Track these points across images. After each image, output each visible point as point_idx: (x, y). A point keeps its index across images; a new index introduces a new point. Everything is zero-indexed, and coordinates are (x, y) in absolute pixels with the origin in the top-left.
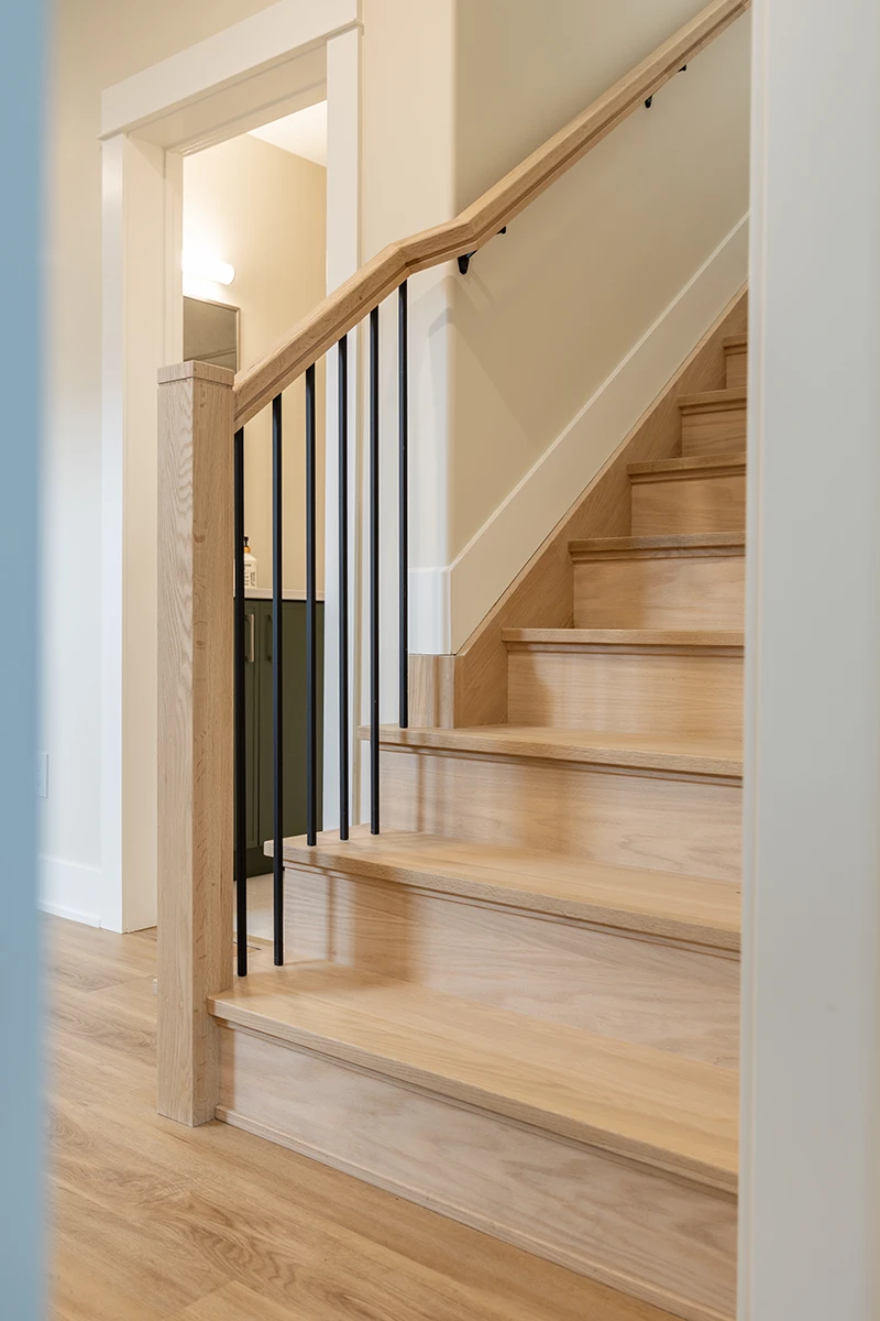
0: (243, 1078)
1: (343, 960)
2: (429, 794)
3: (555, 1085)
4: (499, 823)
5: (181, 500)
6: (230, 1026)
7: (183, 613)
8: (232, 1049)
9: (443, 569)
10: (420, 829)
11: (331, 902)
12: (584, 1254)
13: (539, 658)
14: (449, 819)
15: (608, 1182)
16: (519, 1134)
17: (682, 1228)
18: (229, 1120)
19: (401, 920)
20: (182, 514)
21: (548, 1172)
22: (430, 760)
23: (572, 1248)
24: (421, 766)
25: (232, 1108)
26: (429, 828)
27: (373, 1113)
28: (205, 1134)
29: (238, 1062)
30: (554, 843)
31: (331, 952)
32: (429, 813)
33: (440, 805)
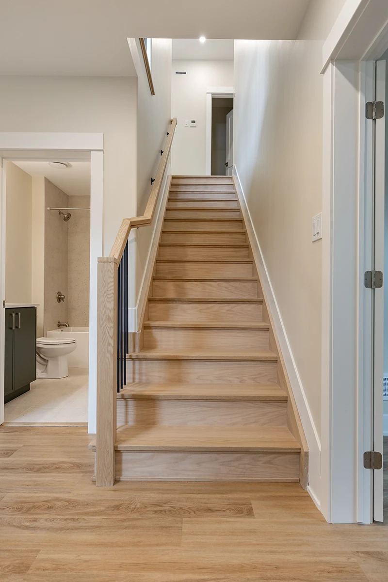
0: (124, 466)
1: (131, 423)
2: (137, 371)
3: (227, 441)
4: (160, 377)
5: (108, 298)
6: (122, 452)
7: (109, 332)
8: (121, 458)
9: (134, 308)
10: (134, 382)
11: (127, 408)
12: (242, 477)
13: (154, 330)
14: (144, 378)
15: (247, 459)
16: (223, 455)
17: (265, 463)
18: (121, 480)
19: (153, 409)
20: (110, 302)
21: (231, 461)
22: (137, 362)
23: (237, 477)
24: (134, 364)
25: (121, 476)
26: (137, 381)
27: (176, 462)
28: (117, 486)
29: (123, 461)
30: (178, 380)
31: (126, 422)
32: (137, 376)
33: (140, 374)
